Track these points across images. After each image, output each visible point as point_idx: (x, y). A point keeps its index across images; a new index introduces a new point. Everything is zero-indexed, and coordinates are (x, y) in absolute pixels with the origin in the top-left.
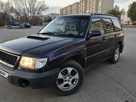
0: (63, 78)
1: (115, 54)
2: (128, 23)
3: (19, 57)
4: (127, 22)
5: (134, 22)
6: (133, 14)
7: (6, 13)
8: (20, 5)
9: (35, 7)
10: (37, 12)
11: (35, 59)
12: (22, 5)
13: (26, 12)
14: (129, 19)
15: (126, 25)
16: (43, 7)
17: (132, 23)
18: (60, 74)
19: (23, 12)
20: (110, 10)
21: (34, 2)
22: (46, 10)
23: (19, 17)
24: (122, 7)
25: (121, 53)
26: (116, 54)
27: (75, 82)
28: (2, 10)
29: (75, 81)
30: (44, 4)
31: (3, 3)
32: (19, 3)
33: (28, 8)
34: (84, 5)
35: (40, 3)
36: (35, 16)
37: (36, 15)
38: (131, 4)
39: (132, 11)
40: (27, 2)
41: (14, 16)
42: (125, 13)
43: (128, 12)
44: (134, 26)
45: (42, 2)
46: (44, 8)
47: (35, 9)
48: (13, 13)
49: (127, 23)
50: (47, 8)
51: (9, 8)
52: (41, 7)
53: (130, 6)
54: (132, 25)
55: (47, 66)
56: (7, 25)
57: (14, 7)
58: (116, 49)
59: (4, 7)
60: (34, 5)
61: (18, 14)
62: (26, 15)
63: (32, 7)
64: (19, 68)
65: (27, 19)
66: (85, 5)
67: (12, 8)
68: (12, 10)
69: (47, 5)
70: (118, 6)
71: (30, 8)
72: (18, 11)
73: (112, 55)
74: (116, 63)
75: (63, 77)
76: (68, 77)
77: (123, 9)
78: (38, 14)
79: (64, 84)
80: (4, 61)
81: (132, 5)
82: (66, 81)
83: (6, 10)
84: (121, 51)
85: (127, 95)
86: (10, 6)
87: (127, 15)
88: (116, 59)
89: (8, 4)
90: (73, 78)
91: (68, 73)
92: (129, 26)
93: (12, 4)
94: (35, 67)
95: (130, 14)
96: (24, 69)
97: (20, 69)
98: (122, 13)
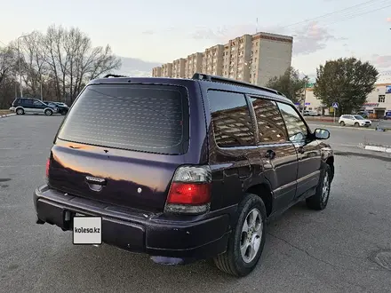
5: (330, 110)
7: (3, 75)
8: (43, 54)
9: (84, 61)
10: (88, 74)
12: (49, 54)
13: (59, 70)
16: (105, 61)
19: (49, 72)
20: (276, 78)
21: (81, 48)
22: (113, 69)
30: (108, 55)
32: (40, 49)
34: (215, 61)
35: (98, 50)
37: (85, 82)
38: (321, 67)
41: (24, 84)
43: (315, 85)
45: (104, 49)
46: (107, 64)
47: (84, 65)
48: (22, 75)
50: (117, 66)
52: (100, 62)
53: (321, 70)
54: (330, 116)
56: (14, 106)
60: (81, 56)
61: (34, 76)
62: (57, 82)
63: (77, 60)
65: (59, 91)
66: (218, 61)
67: (21, 60)
68: (20, 65)
71: (69, 64)
72: (37, 69)
77: (306, 77)
81: (325, 67)
83: (4, 66)
86: (16, 57)
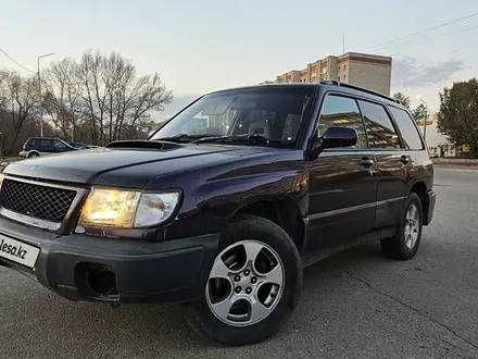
0: (228, 278)
1: (404, 226)
2: (443, 153)
3: (80, 192)
4: (439, 150)
5: (461, 149)
6: (459, 121)
7: (26, 113)
8: (77, 87)
9: (128, 95)
10: (131, 111)
11: (138, 194)
12: (84, 87)
13: (97, 110)
14: (443, 139)
15: (436, 157)
16: (153, 94)
17: (454, 150)
18: (218, 263)
19: (83, 109)
21: (123, 78)
22: (163, 104)
23: (71, 126)
24: (418, 97)
25: (426, 225)
26: (408, 227)
27: (269, 298)
28: (15, 101)
29: (272, 295)
30: (157, 86)
31: (18, 78)
32: (72, 81)
33: (101, 98)
35: (144, 80)
36: (126, 125)
37: (128, 121)
38: (446, 91)
39: (454, 112)
40: (99, 78)
41: (53, 125)
42: (430, 119)
43: (439, 116)
44: (463, 161)
45: (151, 80)
46: (155, 97)
47: (127, 99)
48: (50, 113)
49: (439, 152)
50: (167, 100)
51: (39, 95)
52: (147, 95)
53: (445, 95)
54: (456, 157)
55: (177, 219)
56: (26, 150)
57: (57, 93)
58: (409, 208)
59: (22, 94)
60: (123, 88)
61: (66, 115)
62: (94, 121)
63: (117, 93)
64: (79, 230)
65: (96, 133)
67: (49, 95)
68: (49, 102)
69: (168, 90)
70: (405, 95)
71: (108, 98)
72: (68, 105)
73: (395, 228)
74: (411, 258)
75: (230, 274)
76: (246, 275)
77: (422, 106)
78: (136, 116)
79: (233, 301)
80: (25, 213)
81: (452, 91)
82: (238, 290)
83: (27, 102)
84: (424, 218)
85: (458, 350)
86: (44, 91)
87: (435, 124)
88: (409, 245)
89: (36, 83)
90: (265, 281)
91: (248, 259)
92: (447, 160)
93: (48, 82)
94: (137, 222)
95: (446, 121)
96: (97, 233)
97: (83, 231)
98: (420, 117)
